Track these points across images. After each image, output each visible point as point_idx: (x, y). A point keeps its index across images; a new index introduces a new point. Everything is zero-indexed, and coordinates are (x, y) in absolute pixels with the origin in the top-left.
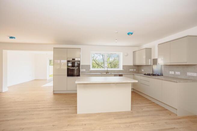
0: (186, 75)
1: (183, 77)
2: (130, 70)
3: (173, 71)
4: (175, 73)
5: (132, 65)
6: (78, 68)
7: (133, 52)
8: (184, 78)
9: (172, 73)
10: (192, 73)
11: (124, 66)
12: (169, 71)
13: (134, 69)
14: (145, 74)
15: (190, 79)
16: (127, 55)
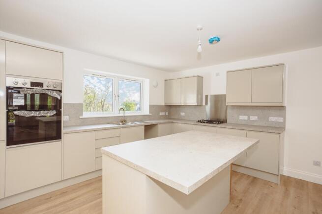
0: (268, 120)
1: (262, 124)
2: (161, 114)
3: (245, 115)
4: (249, 118)
5: (163, 104)
6: (55, 112)
7: (165, 80)
8: (265, 125)
9: (243, 118)
10: (277, 118)
11: (151, 107)
12: (239, 115)
13: (165, 111)
14: (200, 121)
15: (274, 126)
16: (156, 87)
